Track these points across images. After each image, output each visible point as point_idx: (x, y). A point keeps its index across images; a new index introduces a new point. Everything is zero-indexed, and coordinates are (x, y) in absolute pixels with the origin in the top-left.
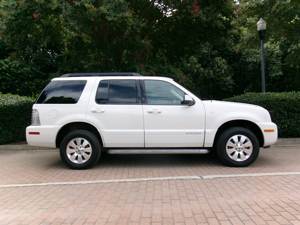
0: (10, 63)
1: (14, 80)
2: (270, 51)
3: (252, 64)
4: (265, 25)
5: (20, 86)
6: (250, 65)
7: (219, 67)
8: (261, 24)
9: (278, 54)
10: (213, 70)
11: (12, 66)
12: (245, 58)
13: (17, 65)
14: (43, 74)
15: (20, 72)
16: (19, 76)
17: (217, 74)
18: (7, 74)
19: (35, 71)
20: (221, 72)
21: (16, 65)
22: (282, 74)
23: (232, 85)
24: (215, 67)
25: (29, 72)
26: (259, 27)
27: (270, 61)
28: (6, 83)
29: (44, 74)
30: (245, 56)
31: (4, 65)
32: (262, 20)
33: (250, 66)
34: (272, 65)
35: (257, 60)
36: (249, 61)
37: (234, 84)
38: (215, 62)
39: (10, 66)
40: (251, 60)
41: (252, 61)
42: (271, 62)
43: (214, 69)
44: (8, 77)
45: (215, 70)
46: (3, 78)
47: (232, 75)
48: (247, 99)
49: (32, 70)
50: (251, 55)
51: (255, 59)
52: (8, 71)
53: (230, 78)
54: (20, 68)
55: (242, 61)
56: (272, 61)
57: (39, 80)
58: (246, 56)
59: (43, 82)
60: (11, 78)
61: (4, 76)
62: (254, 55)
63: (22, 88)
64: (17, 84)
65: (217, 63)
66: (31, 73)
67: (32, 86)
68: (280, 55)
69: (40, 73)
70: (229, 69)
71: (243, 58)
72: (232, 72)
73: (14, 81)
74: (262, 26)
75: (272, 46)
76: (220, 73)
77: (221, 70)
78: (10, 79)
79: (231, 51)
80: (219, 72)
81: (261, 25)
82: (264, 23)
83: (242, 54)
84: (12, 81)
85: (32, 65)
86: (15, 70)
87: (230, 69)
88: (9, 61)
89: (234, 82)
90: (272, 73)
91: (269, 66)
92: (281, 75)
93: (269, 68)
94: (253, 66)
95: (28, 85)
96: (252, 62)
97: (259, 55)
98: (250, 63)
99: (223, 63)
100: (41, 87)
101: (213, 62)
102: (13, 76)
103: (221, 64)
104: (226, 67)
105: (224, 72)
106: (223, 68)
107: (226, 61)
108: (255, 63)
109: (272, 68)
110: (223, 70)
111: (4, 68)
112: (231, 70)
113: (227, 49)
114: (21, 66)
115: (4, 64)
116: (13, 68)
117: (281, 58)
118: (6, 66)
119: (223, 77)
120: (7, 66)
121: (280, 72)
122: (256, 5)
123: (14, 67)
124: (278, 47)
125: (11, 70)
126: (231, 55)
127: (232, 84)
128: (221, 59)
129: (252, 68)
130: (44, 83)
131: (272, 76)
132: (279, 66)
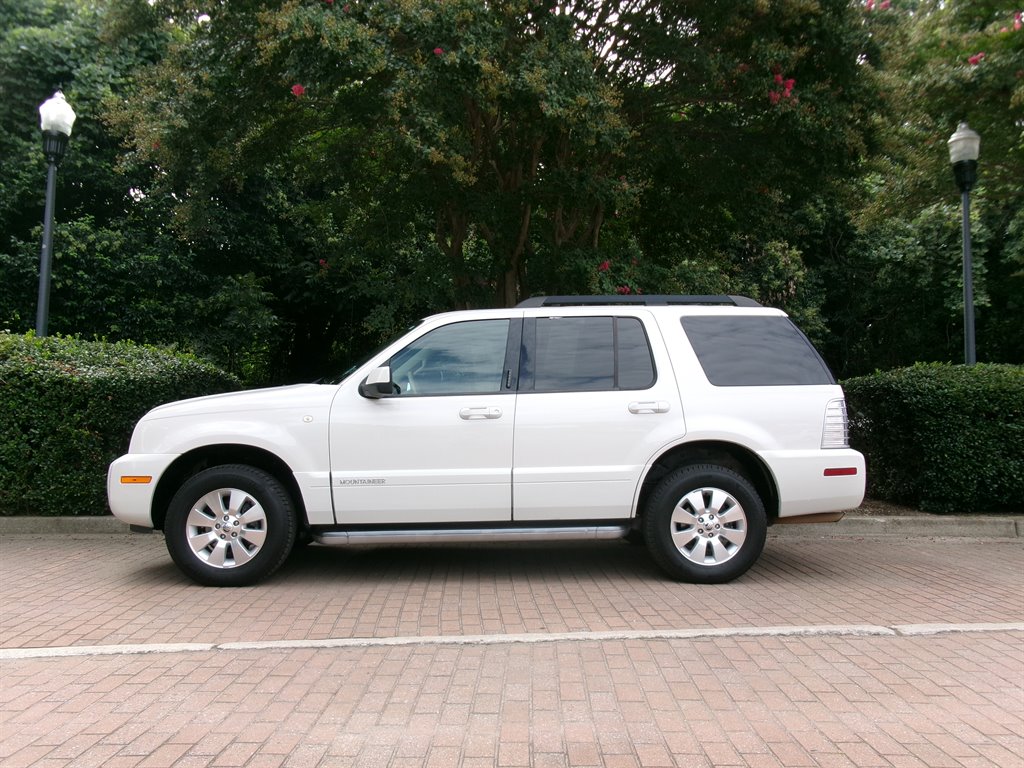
0: (92, 237)
1: (102, 296)
2: (948, 228)
3: (889, 267)
4: (976, 145)
5: (123, 314)
6: (883, 271)
7: (779, 275)
8: (962, 143)
9: (975, 236)
10: (759, 281)
11: (98, 247)
12: (865, 248)
13: (117, 243)
14: (198, 277)
15: (123, 266)
16: (121, 281)
17: (773, 296)
18: (80, 273)
19: (176, 267)
20: (787, 290)
21: (111, 245)
22: (989, 305)
23: (820, 335)
24: (766, 271)
25: (154, 269)
26: (956, 152)
27: (950, 258)
28: (75, 303)
29: (204, 277)
30: (863, 238)
31: (70, 243)
32: (965, 129)
33: (881, 274)
34: (954, 272)
35: (905, 255)
36: (879, 257)
37: (828, 331)
38: (765, 258)
39: (91, 245)
40: (886, 255)
41: (888, 257)
42: (950, 263)
43: (765, 278)
44: (85, 282)
45: (767, 282)
46: (65, 285)
47: (821, 302)
48: (929, 383)
49: (164, 262)
50: (884, 236)
51: (899, 251)
52: (82, 263)
53: (814, 310)
54: (124, 256)
55: (852, 256)
56: (955, 258)
57: (185, 298)
58: (867, 241)
59: (200, 303)
60: (94, 286)
61: (70, 278)
62: (897, 237)
63: (127, 323)
64: (110, 307)
65: (774, 260)
66: (160, 273)
67: (161, 316)
68: (982, 241)
69: (192, 272)
70: (810, 282)
71: (859, 246)
72: (820, 293)
73: (102, 299)
74: (965, 148)
75: (954, 211)
76: (782, 295)
77: (787, 283)
78: (90, 289)
79: (817, 223)
80: (779, 289)
81: (961, 145)
82: (972, 139)
83: (856, 233)
84: (94, 298)
85: (166, 247)
86: (106, 261)
87: (814, 281)
88: (88, 228)
89: (827, 325)
90: (953, 300)
91: (944, 278)
92: (984, 305)
93: (945, 284)
94: (892, 274)
95: (148, 313)
96: (889, 261)
97: (913, 239)
98: (882, 263)
99: (794, 261)
100: (191, 321)
101: (759, 257)
102: (102, 280)
103: (787, 264)
104: (801, 273)
105: (795, 290)
106: (791, 278)
107: (801, 255)
108: (898, 264)
109: (956, 283)
110: (791, 284)
111: (72, 251)
112: (816, 284)
113: (805, 215)
114: (129, 249)
115: (72, 239)
116: (101, 252)
117: (986, 251)
118: (79, 246)
119: (793, 307)
120: (83, 247)
121: (982, 296)
122: (951, 82)
123: (105, 251)
124: (975, 215)
125: (94, 261)
126: (817, 236)
127: (822, 331)
128: (784, 249)
129: (889, 281)
130: (201, 306)
131: (954, 308)
132: (978, 278)
